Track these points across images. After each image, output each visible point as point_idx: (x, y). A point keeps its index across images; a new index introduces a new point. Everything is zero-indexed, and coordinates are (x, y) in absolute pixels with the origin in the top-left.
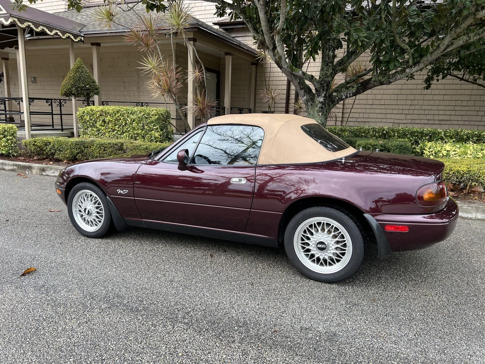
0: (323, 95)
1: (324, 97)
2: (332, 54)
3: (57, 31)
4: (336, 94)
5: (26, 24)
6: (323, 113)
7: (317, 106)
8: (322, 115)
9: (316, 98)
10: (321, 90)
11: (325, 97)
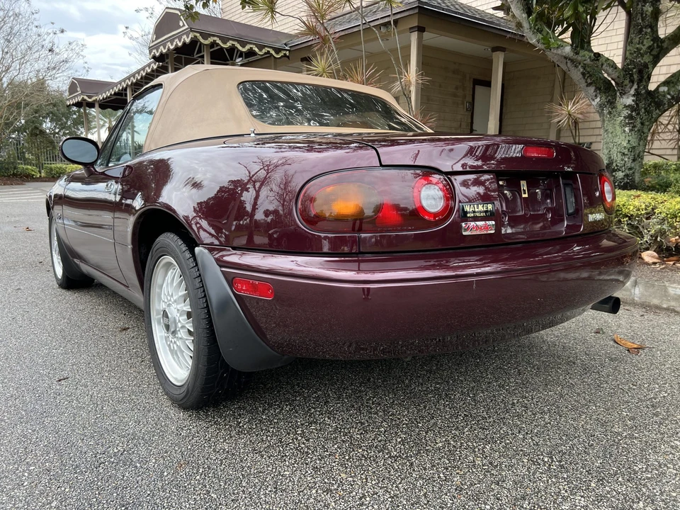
0: (632, 92)
1: (634, 95)
2: (650, 9)
3: (251, 46)
4: (665, 89)
5: (211, 40)
6: (634, 127)
7: (619, 116)
8: (631, 130)
9: (618, 99)
10: (627, 82)
11: (637, 94)
